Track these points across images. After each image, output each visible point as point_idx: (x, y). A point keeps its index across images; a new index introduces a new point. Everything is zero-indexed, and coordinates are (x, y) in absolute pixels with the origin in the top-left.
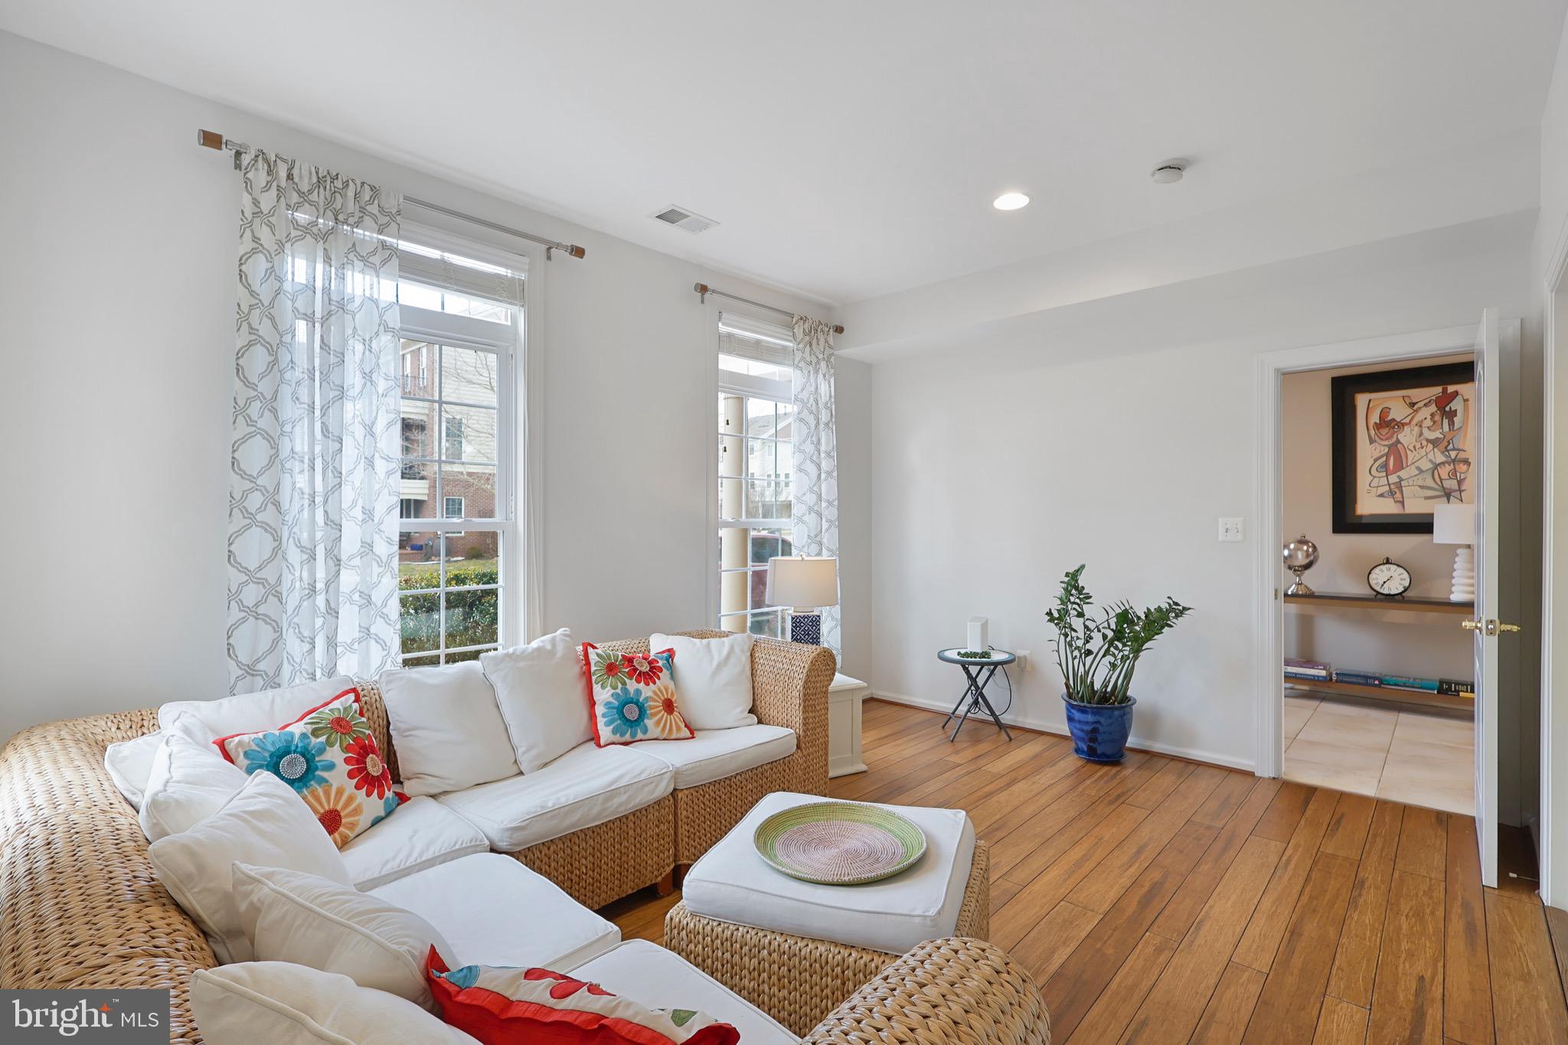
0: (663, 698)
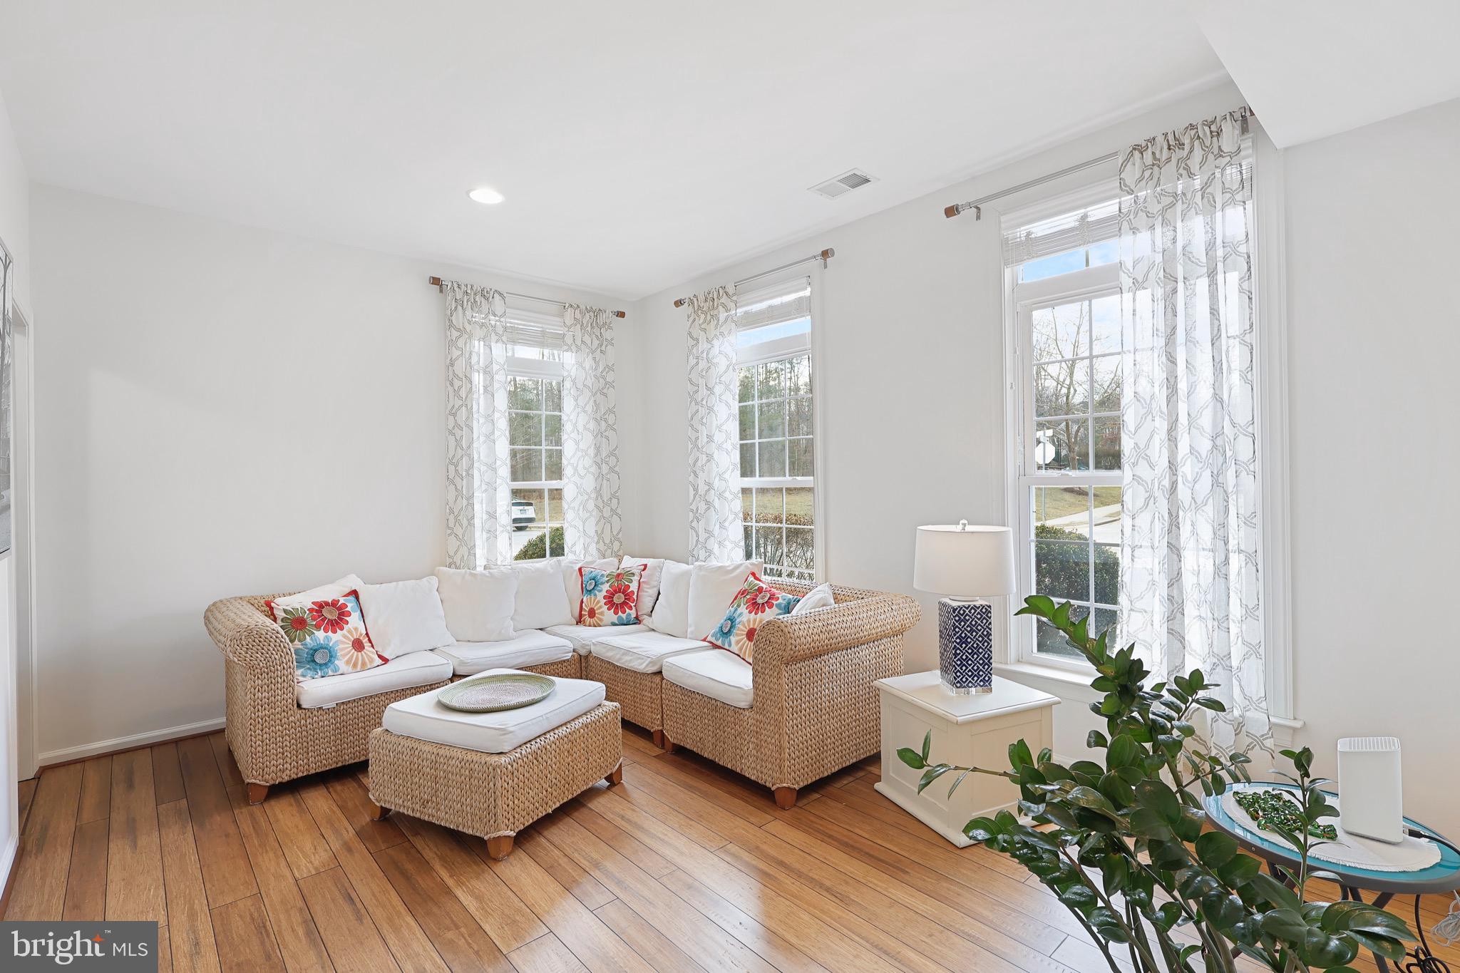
0: (751, 626)
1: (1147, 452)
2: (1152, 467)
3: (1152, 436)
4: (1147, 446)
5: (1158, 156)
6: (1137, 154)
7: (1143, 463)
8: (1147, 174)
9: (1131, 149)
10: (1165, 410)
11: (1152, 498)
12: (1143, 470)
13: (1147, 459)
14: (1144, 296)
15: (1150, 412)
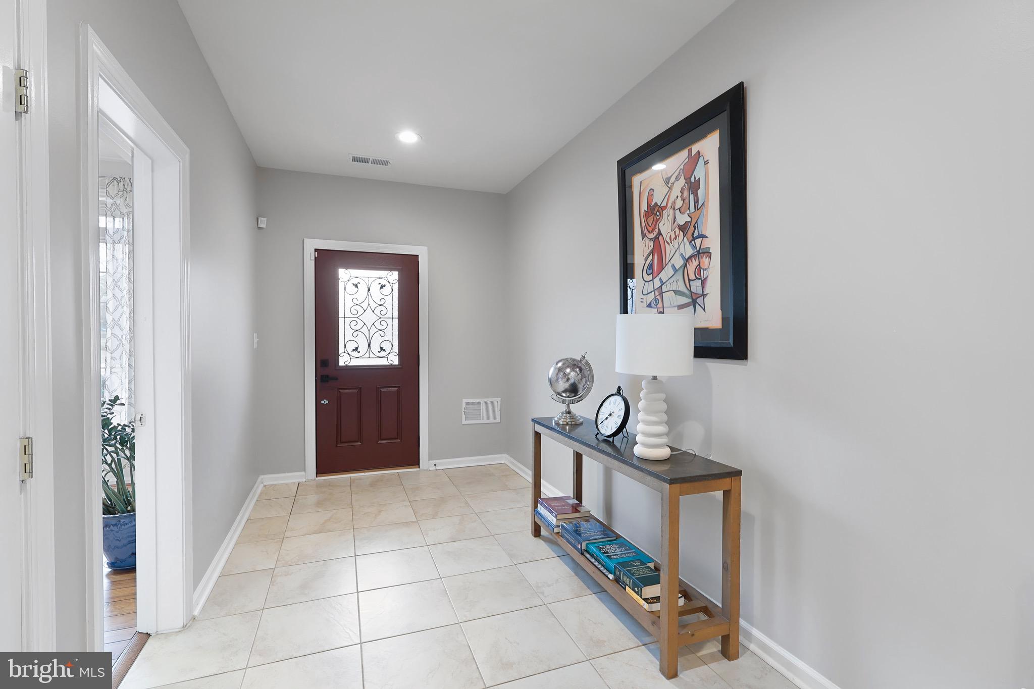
1: (119, 323)
2: (121, 329)
3: (122, 315)
4: (119, 320)
5: (126, 187)
6: (115, 182)
7: (116, 328)
8: (121, 193)
9: (112, 178)
10: (128, 303)
11: (122, 345)
12: (117, 331)
13: (119, 326)
14: (119, 248)
15: (121, 303)
